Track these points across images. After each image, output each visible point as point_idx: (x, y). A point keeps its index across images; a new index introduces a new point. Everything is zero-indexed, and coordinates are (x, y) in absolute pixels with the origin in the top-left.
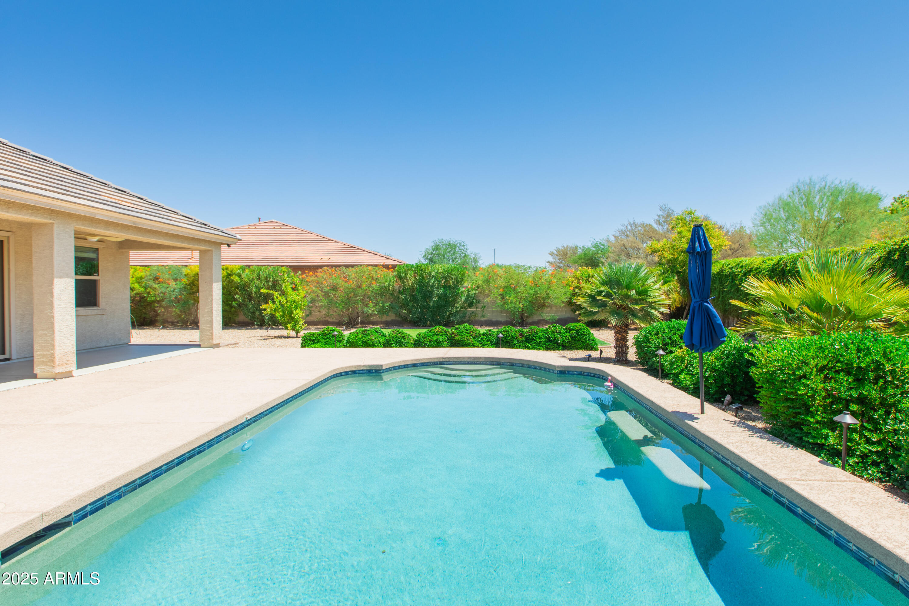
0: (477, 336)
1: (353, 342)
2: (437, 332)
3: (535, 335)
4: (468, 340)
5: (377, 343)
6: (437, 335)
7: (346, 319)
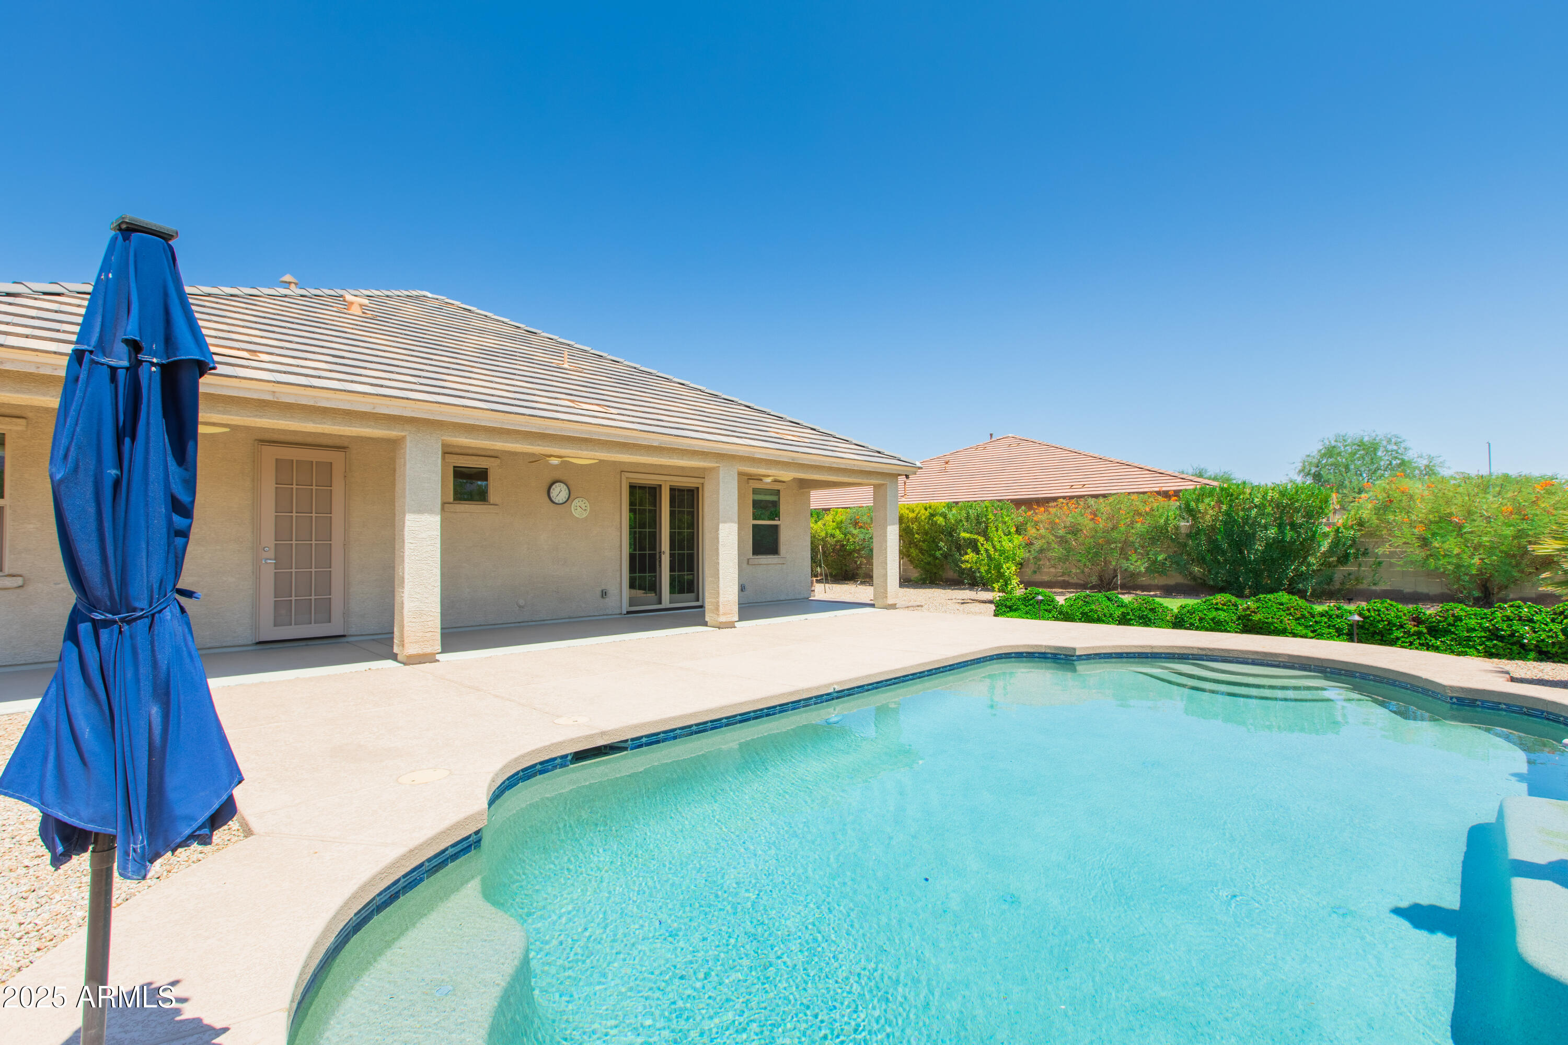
0: (1303, 617)
1: (1067, 613)
2: (1217, 604)
3: (1455, 621)
4: (1281, 622)
5: (1105, 616)
6: (1217, 609)
7: (1094, 580)
